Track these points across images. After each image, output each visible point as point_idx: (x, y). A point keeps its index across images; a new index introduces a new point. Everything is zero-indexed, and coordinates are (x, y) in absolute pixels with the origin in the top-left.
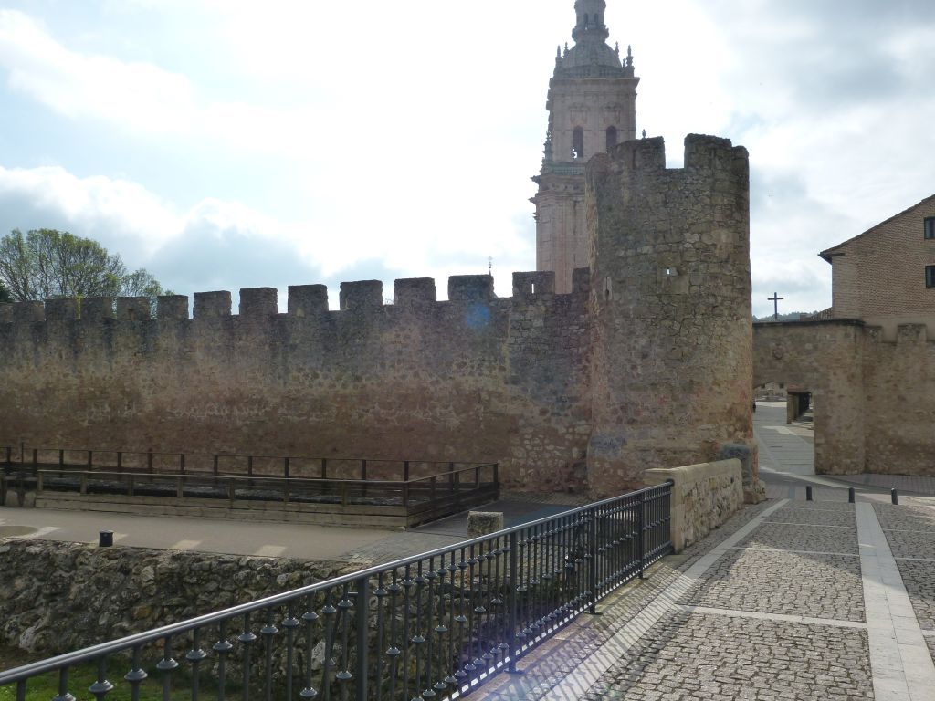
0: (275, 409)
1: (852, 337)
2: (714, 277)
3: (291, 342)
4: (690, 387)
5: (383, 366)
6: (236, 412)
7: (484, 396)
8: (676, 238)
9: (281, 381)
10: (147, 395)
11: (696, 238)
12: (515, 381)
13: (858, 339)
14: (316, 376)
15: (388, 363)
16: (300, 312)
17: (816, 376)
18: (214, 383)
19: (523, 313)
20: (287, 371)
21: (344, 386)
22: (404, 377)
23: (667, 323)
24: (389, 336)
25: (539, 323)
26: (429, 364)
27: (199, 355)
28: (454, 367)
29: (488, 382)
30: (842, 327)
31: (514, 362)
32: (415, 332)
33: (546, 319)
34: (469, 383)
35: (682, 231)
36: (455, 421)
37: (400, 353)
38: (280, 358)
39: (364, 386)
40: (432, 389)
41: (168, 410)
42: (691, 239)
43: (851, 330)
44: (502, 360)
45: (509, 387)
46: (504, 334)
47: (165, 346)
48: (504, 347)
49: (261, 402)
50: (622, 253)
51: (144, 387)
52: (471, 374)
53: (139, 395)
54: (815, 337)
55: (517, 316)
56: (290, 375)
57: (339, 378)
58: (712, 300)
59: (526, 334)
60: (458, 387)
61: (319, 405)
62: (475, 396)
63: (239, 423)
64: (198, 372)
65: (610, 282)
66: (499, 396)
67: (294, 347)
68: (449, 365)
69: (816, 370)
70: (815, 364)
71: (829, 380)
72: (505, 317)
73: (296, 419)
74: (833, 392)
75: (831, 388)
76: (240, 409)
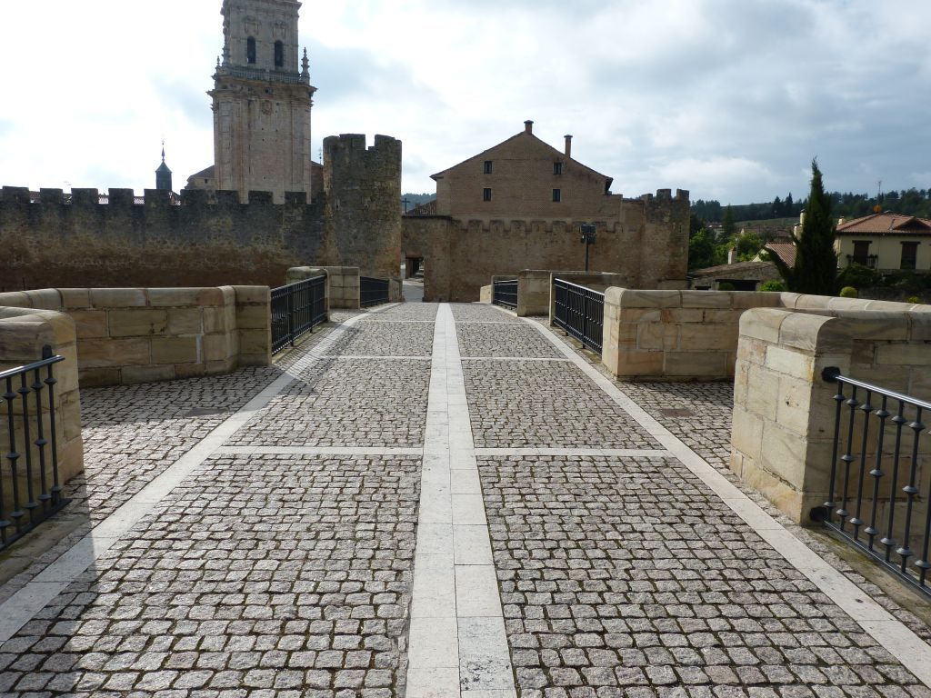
0: (137, 261)
1: (446, 226)
2: (387, 202)
3: (147, 222)
4: (376, 252)
5: (209, 238)
6: (108, 263)
7: (270, 255)
8: (371, 184)
9: (141, 245)
10: (34, 253)
11: (379, 184)
12: (287, 248)
13: (448, 227)
14: (165, 242)
15: (212, 237)
16: (153, 205)
17: (426, 247)
18: (91, 245)
19: (291, 213)
20: (145, 239)
21: (184, 248)
22: (222, 244)
23: (366, 223)
24: (213, 221)
25: (300, 218)
26: (237, 238)
27: (77, 227)
28: (252, 240)
29: (271, 248)
30: (440, 221)
31: (286, 238)
32: (229, 220)
33: (303, 217)
34: (261, 248)
35: (373, 180)
36: (253, 268)
37: (220, 231)
38: (140, 232)
39: (197, 249)
40: (239, 251)
41: (53, 261)
42: (377, 184)
43: (445, 222)
44: (280, 237)
45: (284, 251)
46: (281, 223)
47: (48, 221)
48: (281, 230)
49: (126, 257)
50: (345, 188)
51: (31, 247)
52: (263, 243)
53: (26, 252)
54: (426, 225)
55: (288, 215)
56: (148, 242)
57: (181, 244)
58: (385, 213)
59: (292, 224)
60: (255, 250)
61: (168, 259)
62: (265, 255)
63: (110, 269)
64: (77, 238)
65: (339, 201)
66: (278, 255)
67: (149, 225)
68: (250, 238)
69: (426, 244)
70: (426, 241)
71: (433, 250)
72: (281, 214)
73: (152, 267)
76: (111, 262)
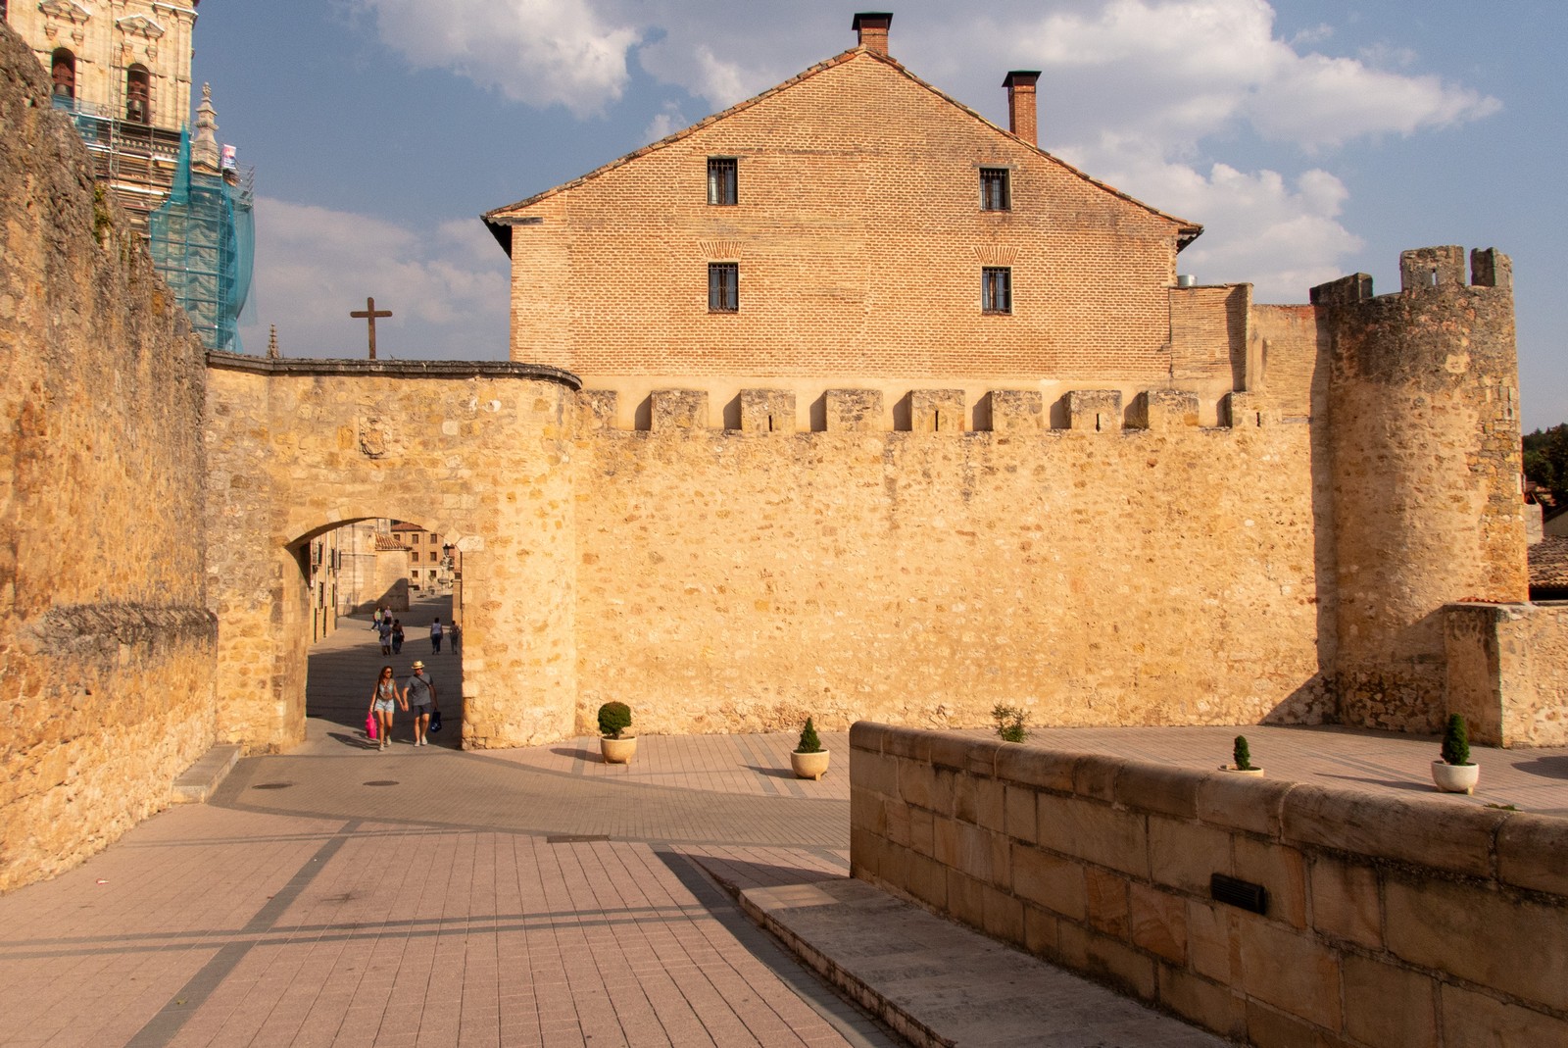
1: (553, 409)
13: (565, 417)
54: (464, 404)
70: (465, 473)
71: (496, 511)
74: (505, 542)
75: (502, 532)
